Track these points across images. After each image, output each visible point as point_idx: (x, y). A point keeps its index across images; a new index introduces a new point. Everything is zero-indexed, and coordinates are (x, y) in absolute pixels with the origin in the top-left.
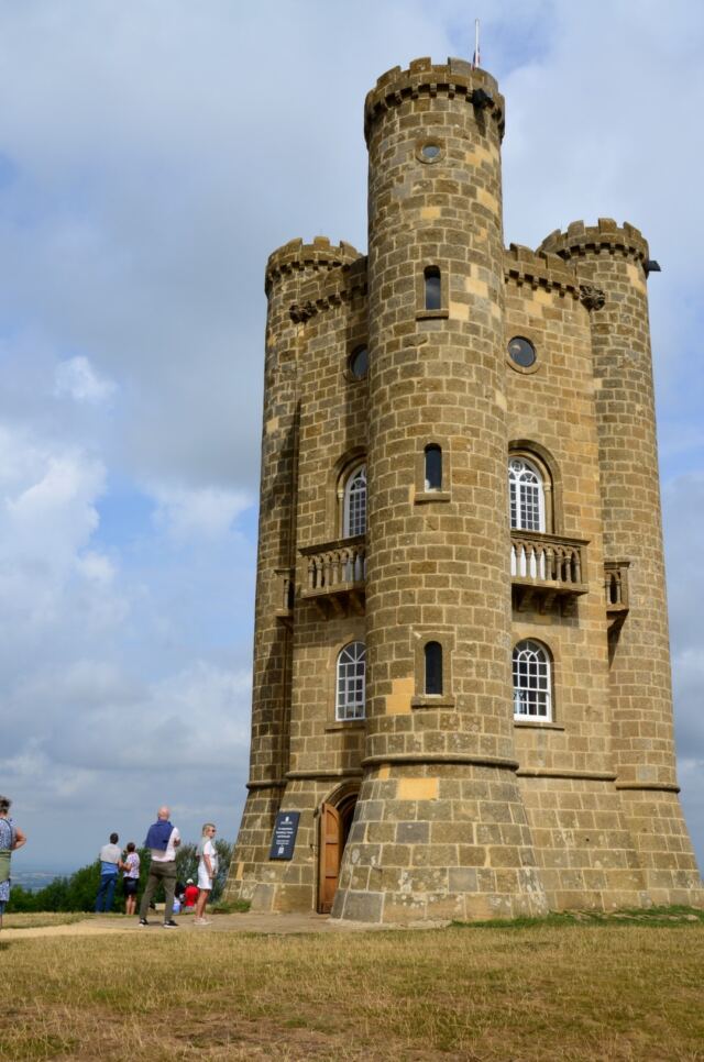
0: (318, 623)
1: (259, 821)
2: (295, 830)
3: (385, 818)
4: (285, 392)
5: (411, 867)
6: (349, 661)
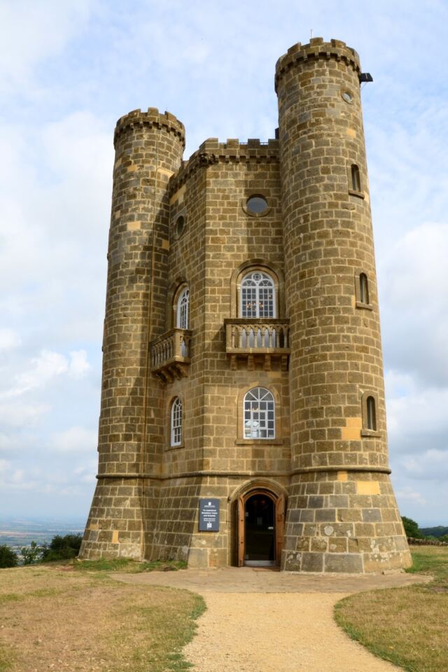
0: (227, 371)
1: (128, 502)
2: (218, 511)
3: (352, 506)
4: (146, 206)
5: (376, 537)
6: (254, 399)
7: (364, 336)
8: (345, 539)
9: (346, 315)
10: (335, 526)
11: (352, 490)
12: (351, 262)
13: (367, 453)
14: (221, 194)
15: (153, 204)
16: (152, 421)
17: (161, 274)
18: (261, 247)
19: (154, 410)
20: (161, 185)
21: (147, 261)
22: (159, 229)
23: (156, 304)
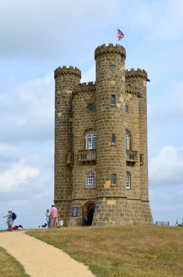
0: (81, 166)
2: (78, 210)
3: (105, 208)
4: (63, 106)
5: (111, 217)
6: (89, 175)
7: (112, 155)
8: (102, 218)
9: (107, 149)
10: (100, 214)
11: (106, 203)
12: (109, 131)
13: (112, 192)
15: (66, 105)
16: (67, 182)
17: (69, 131)
18: (91, 123)
19: (68, 178)
20: (68, 97)
21: (64, 127)
22: (68, 114)
23: (68, 142)
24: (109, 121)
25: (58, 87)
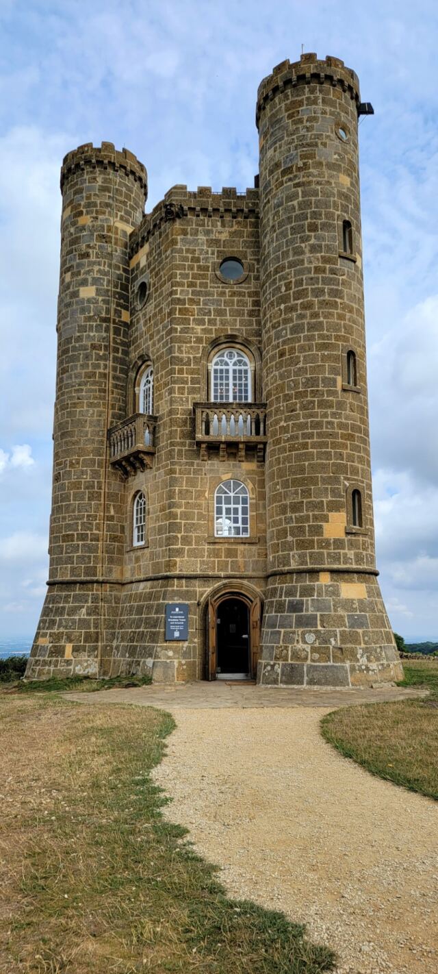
0: (196, 462)
1: (84, 610)
2: (186, 618)
3: (336, 610)
4: (102, 268)
5: (363, 645)
6: (226, 493)
7: (349, 422)
8: (328, 648)
9: (331, 398)
10: (317, 632)
11: (336, 593)
12: (338, 338)
13: (352, 552)
14: (190, 256)
15: (110, 266)
16: (111, 518)
17: (120, 351)
18: (236, 320)
19: (114, 506)
20: (119, 243)
21: (104, 335)
22: (117, 296)
23: (116, 386)
24: (335, 305)
25: (82, 203)
